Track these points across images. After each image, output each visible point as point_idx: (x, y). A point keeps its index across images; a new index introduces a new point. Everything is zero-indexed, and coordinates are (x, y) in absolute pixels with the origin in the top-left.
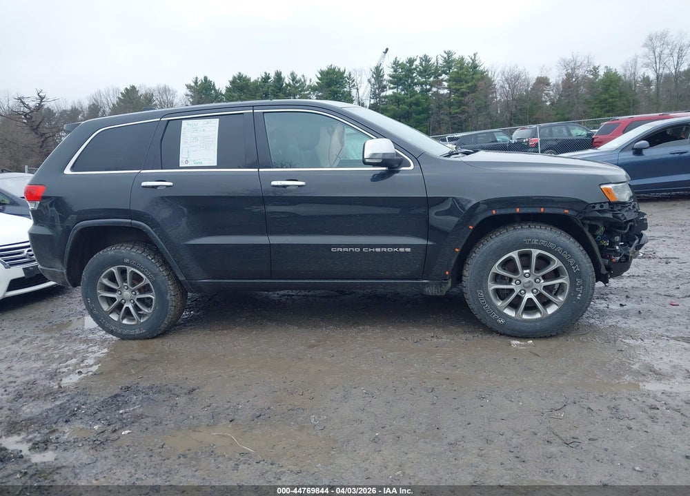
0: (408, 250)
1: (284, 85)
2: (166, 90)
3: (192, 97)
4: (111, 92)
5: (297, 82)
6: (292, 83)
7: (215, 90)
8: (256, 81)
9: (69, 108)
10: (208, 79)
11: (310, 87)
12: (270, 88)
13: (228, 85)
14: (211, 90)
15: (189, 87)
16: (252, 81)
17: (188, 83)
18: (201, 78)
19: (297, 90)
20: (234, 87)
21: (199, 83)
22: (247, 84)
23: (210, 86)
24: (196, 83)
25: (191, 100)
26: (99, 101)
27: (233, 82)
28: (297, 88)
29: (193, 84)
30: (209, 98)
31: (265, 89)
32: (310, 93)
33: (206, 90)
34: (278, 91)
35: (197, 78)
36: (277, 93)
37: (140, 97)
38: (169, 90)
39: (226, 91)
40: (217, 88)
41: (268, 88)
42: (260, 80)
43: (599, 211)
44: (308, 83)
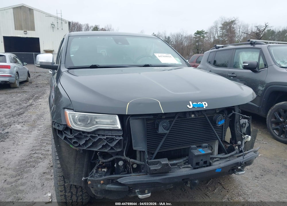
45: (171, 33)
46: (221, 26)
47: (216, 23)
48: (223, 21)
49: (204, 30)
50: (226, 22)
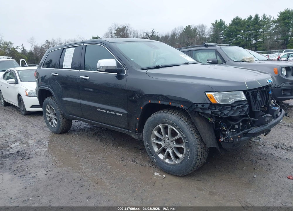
0: (121, 115)
1: (259, 21)
2: (203, 26)
3: (213, 29)
4: (180, 28)
5: (266, 19)
6: (263, 20)
7: (224, 25)
8: (245, 20)
9: (164, 35)
10: (222, 20)
11: (273, 21)
12: (251, 23)
13: (231, 22)
14: (222, 25)
15: (213, 24)
16: (243, 20)
17: (212, 23)
18: (219, 20)
19: (265, 23)
20: (233, 23)
21: (218, 22)
22: (240, 21)
23: (222, 23)
24: (216, 22)
25: (213, 30)
26: (175, 32)
27: (233, 21)
28: (266, 22)
29: (215, 23)
30: (221, 29)
31: (249, 23)
32: (272, 24)
33: (220, 26)
34: (255, 24)
35: (217, 20)
36: (254, 25)
37: (191, 30)
38: (204, 26)
39: (229, 25)
40: (225, 24)
41: (250, 23)
42: (247, 19)
43: (200, 108)
44: (272, 19)
45: (65, 40)
46: (115, 32)
47: (110, 29)
48: (116, 27)
49: (99, 36)
50: (119, 28)
